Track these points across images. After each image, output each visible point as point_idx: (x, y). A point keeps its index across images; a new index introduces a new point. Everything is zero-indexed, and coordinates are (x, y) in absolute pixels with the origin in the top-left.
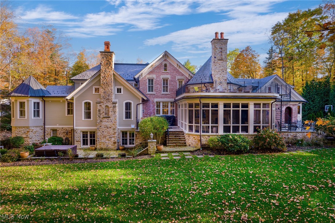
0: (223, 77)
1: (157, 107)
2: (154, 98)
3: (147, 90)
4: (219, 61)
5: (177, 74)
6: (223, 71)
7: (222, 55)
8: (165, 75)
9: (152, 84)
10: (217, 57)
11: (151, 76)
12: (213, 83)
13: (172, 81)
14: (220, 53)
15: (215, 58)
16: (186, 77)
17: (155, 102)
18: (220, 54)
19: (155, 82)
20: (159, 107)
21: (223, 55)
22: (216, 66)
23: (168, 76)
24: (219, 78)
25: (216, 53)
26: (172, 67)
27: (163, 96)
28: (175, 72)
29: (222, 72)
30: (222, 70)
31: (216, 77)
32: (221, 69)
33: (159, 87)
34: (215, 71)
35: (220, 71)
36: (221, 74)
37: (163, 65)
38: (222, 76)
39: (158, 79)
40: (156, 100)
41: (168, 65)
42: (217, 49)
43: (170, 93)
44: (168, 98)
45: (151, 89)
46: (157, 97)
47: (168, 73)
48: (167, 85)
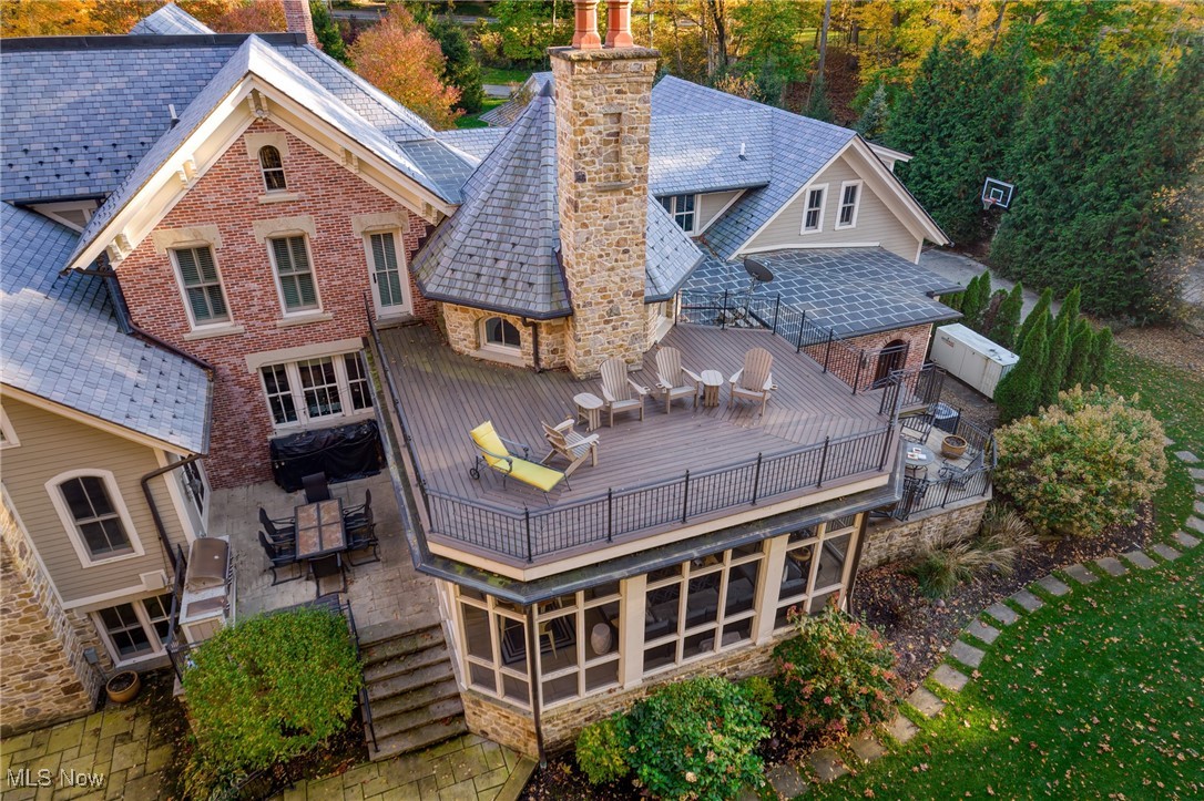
0: (623, 280)
1: (271, 389)
2: (241, 353)
3: (185, 320)
4: (604, 198)
5: (354, 204)
6: (626, 252)
7: (617, 156)
8: (281, 219)
9: (211, 274)
10: (589, 174)
11: (185, 237)
12: (568, 315)
13: (326, 247)
14: (606, 143)
15: (580, 178)
16: (412, 215)
17: (252, 370)
18: (610, 149)
19: (228, 265)
20: (285, 387)
21: (624, 155)
22: (585, 225)
23: (303, 224)
24: (603, 290)
25: (584, 149)
26: (313, 167)
27: (292, 333)
28: (340, 191)
29: (621, 256)
30: (618, 244)
31: (588, 290)
32: (614, 238)
33: (259, 294)
34: (582, 255)
35: (608, 255)
36: (612, 269)
37: (253, 153)
38: (618, 279)
39: (241, 249)
40: (254, 362)
41: (285, 153)
42: (590, 123)
43: (330, 315)
44: (327, 338)
45: (210, 301)
46: (259, 346)
47: (295, 208)
48: (306, 265)
